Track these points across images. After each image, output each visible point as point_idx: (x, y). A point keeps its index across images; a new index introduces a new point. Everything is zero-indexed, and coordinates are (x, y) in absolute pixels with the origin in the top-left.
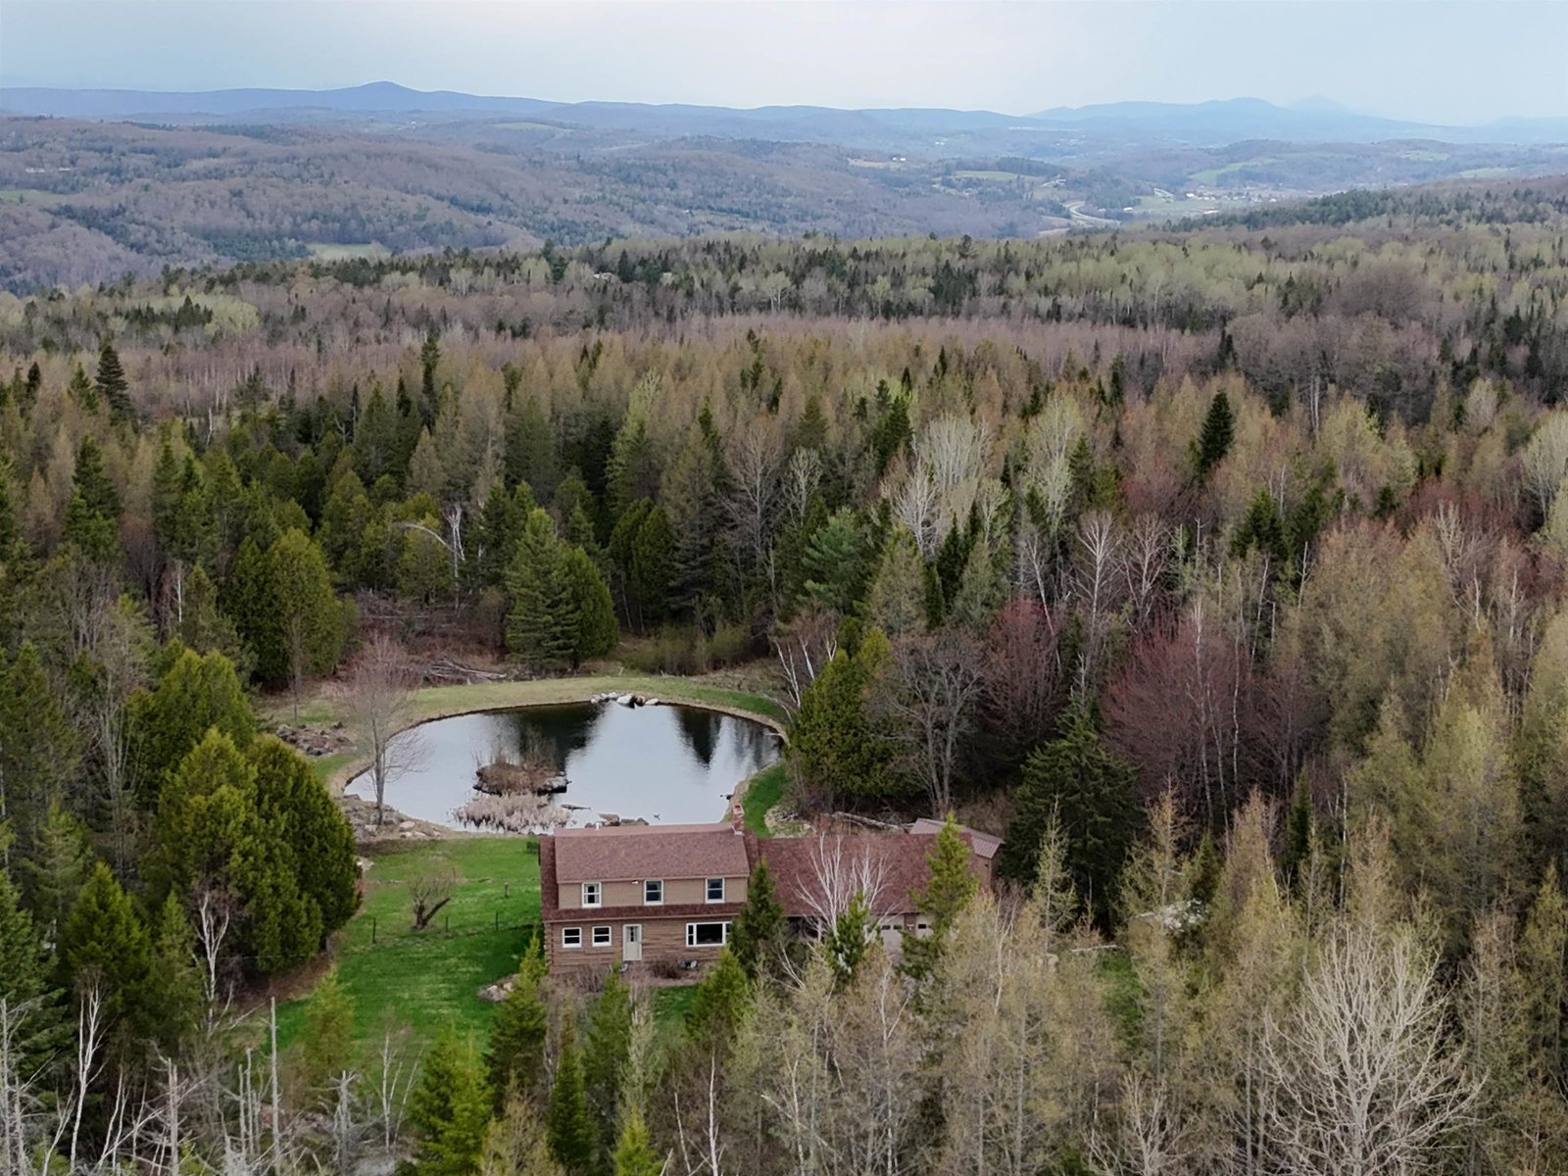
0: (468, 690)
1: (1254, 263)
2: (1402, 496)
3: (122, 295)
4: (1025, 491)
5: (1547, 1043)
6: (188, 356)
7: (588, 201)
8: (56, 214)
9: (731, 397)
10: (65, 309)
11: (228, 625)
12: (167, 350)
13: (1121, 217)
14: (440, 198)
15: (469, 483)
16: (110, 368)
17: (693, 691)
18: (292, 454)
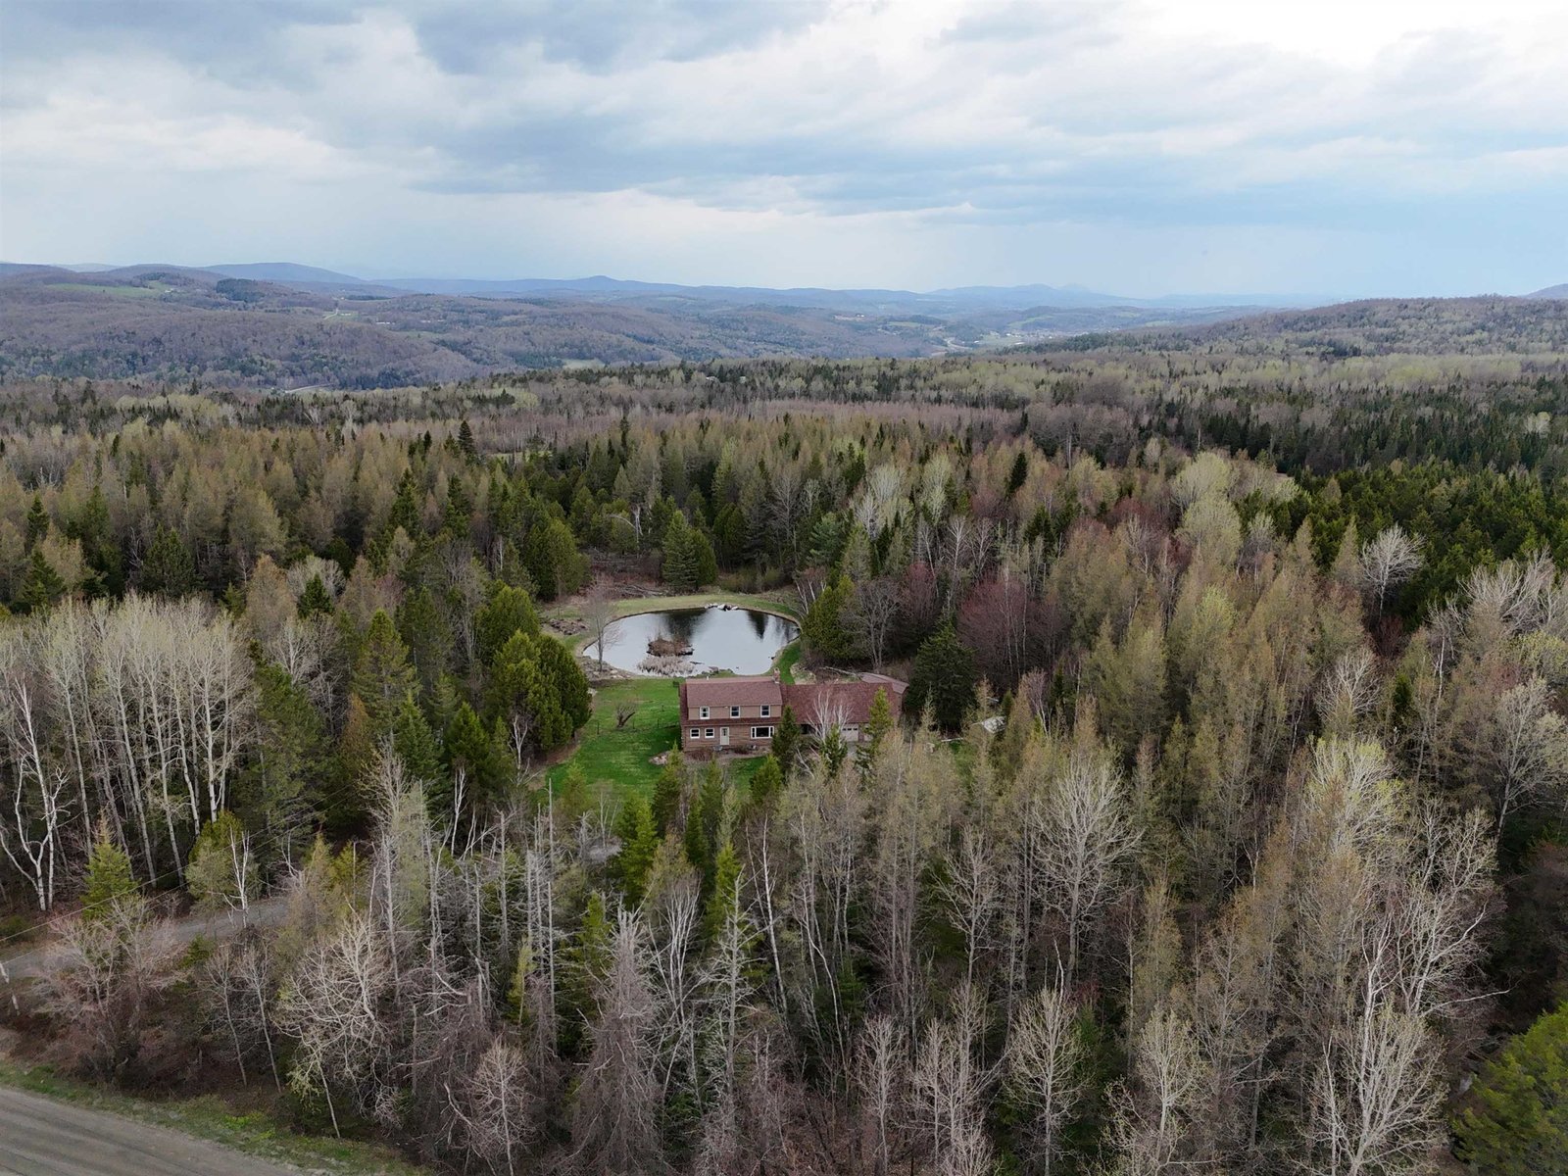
0: (643, 602)
1: (1041, 373)
2: (1111, 507)
3: (469, 387)
4: (922, 503)
5: (1175, 802)
6: (503, 421)
7: (703, 337)
8: (437, 344)
9: (774, 450)
10: (442, 396)
11: (525, 572)
12: (493, 418)
13: (972, 346)
14: (628, 336)
15: (644, 494)
16: (465, 431)
17: (754, 601)
18: (556, 477)
